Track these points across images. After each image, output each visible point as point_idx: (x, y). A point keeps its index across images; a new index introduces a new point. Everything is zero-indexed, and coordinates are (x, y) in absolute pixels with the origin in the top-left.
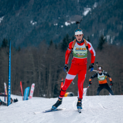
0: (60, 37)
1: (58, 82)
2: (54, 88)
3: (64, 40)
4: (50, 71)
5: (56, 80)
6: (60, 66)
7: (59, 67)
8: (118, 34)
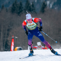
0: (9, 2)
1: (9, 39)
2: (5, 44)
3: (13, 5)
4: (2, 29)
5: (7, 37)
6: (9, 26)
8: (56, 0)
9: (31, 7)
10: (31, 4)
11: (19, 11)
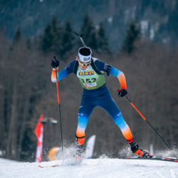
0: (36, 23)
2: (22, 137)
3: (47, 30)
4: (15, 97)
5: (29, 119)
6: (36, 87)
7: (34, 90)
8: (166, 19)
9: (97, 36)
10: (97, 27)
11: (62, 48)
